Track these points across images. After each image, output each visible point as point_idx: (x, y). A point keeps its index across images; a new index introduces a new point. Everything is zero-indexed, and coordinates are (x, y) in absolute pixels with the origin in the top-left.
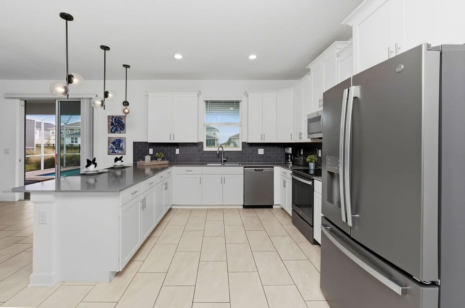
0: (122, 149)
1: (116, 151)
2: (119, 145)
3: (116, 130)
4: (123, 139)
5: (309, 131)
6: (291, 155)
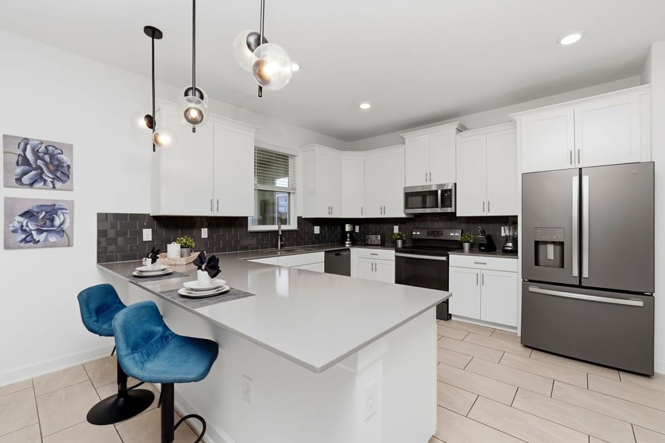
0: (60, 231)
1: (42, 237)
2: (52, 220)
3: (40, 178)
4: (65, 206)
5: (407, 206)
6: (352, 233)
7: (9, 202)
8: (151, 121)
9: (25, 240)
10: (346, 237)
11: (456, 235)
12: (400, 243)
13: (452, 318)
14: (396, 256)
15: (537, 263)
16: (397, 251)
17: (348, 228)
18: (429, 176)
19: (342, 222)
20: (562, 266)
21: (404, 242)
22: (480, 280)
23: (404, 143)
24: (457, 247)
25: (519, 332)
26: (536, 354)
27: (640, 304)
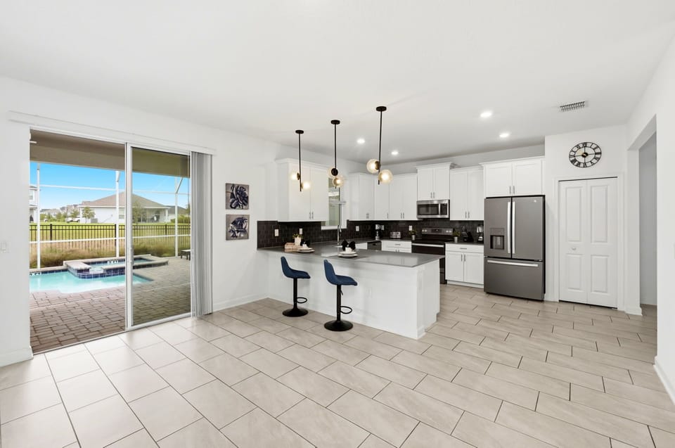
0: (244, 231)
1: (239, 234)
2: (242, 225)
3: (237, 205)
4: (246, 218)
5: (419, 213)
6: (380, 230)
7: (228, 217)
8: (299, 176)
9: (233, 236)
10: (376, 234)
11: (449, 232)
12: (413, 237)
13: (448, 282)
14: (413, 246)
15: (492, 247)
16: (413, 242)
17: (377, 227)
18: (433, 195)
19: (373, 223)
20: (503, 248)
21: (416, 237)
22: (464, 258)
23: (417, 172)
24: (450, 239)
25: (483, 287)
26: (491, 296)
27: (537, 265)
